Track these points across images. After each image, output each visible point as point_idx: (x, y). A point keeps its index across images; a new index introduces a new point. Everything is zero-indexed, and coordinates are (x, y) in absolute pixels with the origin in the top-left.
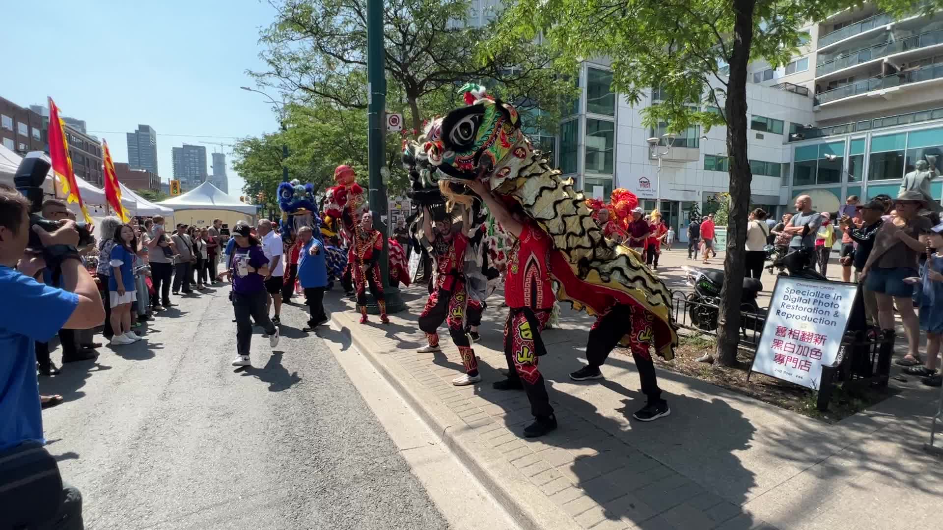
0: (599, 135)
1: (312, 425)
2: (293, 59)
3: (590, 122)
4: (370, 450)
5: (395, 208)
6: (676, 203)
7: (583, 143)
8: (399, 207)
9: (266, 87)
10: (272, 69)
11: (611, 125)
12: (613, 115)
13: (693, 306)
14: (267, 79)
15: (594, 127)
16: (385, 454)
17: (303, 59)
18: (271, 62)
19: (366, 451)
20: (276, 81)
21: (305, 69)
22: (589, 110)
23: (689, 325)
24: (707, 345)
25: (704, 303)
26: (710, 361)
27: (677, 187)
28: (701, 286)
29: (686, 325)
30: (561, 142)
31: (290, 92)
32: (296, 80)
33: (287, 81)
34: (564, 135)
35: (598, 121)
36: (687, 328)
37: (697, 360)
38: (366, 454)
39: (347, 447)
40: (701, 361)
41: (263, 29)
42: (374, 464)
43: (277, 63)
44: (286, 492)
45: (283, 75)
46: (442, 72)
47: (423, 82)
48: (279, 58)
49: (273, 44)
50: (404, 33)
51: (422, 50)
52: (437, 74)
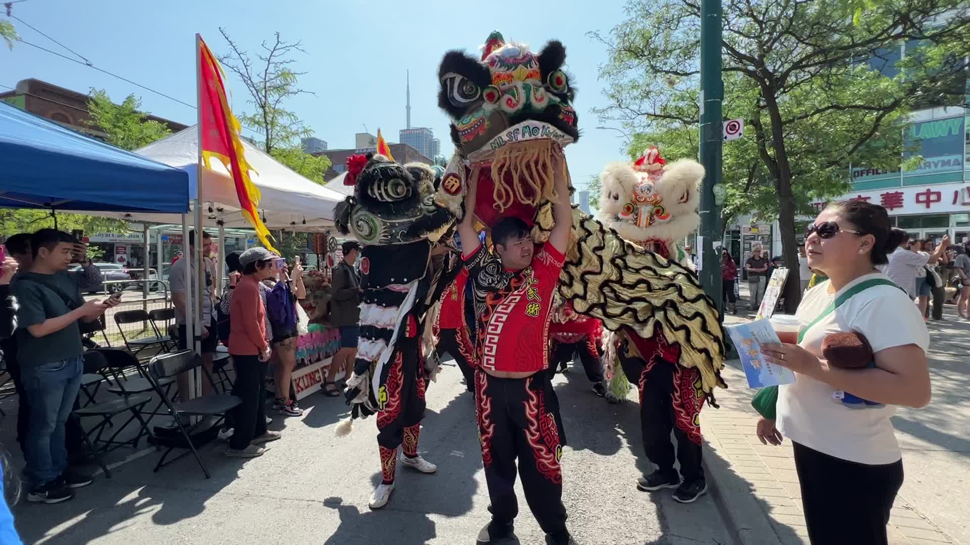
1: (584, 467)
2: (633, 87)
4: (634, 519)
5: (750, 233)
8: (754, 231)
9: (607, 121)
10: (613, 102)
14: (610, 113)
16: (650, 531)
17: (644, 84)
18: (613, 96)
19: (628, 519)
20: (617, 113)
31: (630, 121)
32: (635, 108)
33: (627, 111)
38: (627, 522)
39: (609, 506)
41: (603, 66)
42: (630, 538)
43: (617, 95)
44: (531, 529)
45: (623, 106)
46: (815, 54)
47: (786, 74)
48: (619, 88)
49: (612, 77)
50: (760, 23)
51: (781, 34)
52: (808, 57)
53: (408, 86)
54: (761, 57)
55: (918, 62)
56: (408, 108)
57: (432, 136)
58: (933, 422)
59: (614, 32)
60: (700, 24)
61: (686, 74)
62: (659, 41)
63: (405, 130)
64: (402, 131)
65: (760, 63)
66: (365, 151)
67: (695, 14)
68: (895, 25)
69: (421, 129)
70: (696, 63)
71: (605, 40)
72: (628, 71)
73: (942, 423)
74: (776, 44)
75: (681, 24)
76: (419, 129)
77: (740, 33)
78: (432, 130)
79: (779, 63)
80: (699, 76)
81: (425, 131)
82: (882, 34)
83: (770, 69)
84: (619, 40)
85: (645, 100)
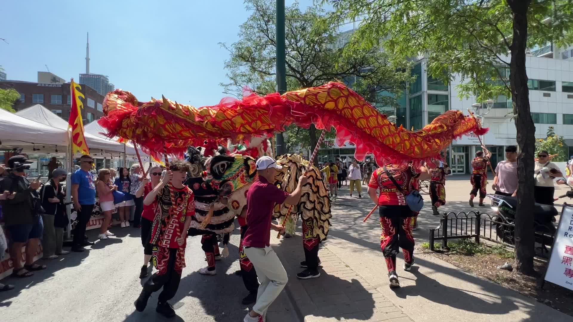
0: (438, 104)
2: (243, 75)
3: (430, 97)
6: (501, 147)
7: (426, 110)
10: (232, 82)
11: (447, 96)
12: (447, 90)
13: (498, 225)
14: (230, 87)
15: (433, 99)
17: (248, 75)
18: (232, 78)
20: (235, 88)
21: (250, 80)
22: (429, 88)
23: (495, 239)
24: (509, 256)
25: (506, 223)
26: (510, 269)
27: (501, 136)
28: (504, 210)
29: (492, 238)
30: (411, 110)
31: (241, 93)
32: (244, 86)
33: (240, 87)
34: (412, 106)
35: (437, 96)
36: (493, 241)
37: (498, 268)
40: (502, 269)
41: (227, 61)
43: (234, 78)
45: (238, 84)
46: (323, 75)
47: (313, 81)
48: (236, 76)
49: (232, 69)
50: (302, 55)
51: (310, 63)
52: (321, 76)
53: (88, 44)
54: (302, 72)
55: (359, 85)
56: (88, 60)
57: (108, 82)
58: (365, 237)
59: (233, 46)
60: (275, 50)
61: (269, 74)
62: (256, 55)
63: (84, 75)
64: (82, 75)
65: (302, 75)
66: (47, 85)
67: (273, 44)
68: (351, 69)
69: (99, 75)
70: (274, 70)
71: (229, 49)
72: (240, 67)
73: (368, 238)
74: (309, 67)
75: (266, 48)
76: (97, 75)
77: (293, 58)
78: (108, 78)
79: (310, 75)
80: (275, 76)
81: (102, 78)
82: (347, 71)
83: (306, 77)
84: (236, 50)
85: (249, 83)
